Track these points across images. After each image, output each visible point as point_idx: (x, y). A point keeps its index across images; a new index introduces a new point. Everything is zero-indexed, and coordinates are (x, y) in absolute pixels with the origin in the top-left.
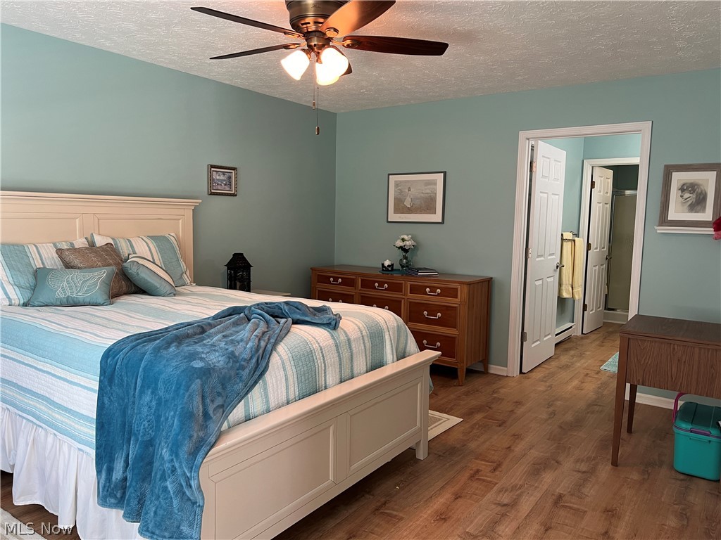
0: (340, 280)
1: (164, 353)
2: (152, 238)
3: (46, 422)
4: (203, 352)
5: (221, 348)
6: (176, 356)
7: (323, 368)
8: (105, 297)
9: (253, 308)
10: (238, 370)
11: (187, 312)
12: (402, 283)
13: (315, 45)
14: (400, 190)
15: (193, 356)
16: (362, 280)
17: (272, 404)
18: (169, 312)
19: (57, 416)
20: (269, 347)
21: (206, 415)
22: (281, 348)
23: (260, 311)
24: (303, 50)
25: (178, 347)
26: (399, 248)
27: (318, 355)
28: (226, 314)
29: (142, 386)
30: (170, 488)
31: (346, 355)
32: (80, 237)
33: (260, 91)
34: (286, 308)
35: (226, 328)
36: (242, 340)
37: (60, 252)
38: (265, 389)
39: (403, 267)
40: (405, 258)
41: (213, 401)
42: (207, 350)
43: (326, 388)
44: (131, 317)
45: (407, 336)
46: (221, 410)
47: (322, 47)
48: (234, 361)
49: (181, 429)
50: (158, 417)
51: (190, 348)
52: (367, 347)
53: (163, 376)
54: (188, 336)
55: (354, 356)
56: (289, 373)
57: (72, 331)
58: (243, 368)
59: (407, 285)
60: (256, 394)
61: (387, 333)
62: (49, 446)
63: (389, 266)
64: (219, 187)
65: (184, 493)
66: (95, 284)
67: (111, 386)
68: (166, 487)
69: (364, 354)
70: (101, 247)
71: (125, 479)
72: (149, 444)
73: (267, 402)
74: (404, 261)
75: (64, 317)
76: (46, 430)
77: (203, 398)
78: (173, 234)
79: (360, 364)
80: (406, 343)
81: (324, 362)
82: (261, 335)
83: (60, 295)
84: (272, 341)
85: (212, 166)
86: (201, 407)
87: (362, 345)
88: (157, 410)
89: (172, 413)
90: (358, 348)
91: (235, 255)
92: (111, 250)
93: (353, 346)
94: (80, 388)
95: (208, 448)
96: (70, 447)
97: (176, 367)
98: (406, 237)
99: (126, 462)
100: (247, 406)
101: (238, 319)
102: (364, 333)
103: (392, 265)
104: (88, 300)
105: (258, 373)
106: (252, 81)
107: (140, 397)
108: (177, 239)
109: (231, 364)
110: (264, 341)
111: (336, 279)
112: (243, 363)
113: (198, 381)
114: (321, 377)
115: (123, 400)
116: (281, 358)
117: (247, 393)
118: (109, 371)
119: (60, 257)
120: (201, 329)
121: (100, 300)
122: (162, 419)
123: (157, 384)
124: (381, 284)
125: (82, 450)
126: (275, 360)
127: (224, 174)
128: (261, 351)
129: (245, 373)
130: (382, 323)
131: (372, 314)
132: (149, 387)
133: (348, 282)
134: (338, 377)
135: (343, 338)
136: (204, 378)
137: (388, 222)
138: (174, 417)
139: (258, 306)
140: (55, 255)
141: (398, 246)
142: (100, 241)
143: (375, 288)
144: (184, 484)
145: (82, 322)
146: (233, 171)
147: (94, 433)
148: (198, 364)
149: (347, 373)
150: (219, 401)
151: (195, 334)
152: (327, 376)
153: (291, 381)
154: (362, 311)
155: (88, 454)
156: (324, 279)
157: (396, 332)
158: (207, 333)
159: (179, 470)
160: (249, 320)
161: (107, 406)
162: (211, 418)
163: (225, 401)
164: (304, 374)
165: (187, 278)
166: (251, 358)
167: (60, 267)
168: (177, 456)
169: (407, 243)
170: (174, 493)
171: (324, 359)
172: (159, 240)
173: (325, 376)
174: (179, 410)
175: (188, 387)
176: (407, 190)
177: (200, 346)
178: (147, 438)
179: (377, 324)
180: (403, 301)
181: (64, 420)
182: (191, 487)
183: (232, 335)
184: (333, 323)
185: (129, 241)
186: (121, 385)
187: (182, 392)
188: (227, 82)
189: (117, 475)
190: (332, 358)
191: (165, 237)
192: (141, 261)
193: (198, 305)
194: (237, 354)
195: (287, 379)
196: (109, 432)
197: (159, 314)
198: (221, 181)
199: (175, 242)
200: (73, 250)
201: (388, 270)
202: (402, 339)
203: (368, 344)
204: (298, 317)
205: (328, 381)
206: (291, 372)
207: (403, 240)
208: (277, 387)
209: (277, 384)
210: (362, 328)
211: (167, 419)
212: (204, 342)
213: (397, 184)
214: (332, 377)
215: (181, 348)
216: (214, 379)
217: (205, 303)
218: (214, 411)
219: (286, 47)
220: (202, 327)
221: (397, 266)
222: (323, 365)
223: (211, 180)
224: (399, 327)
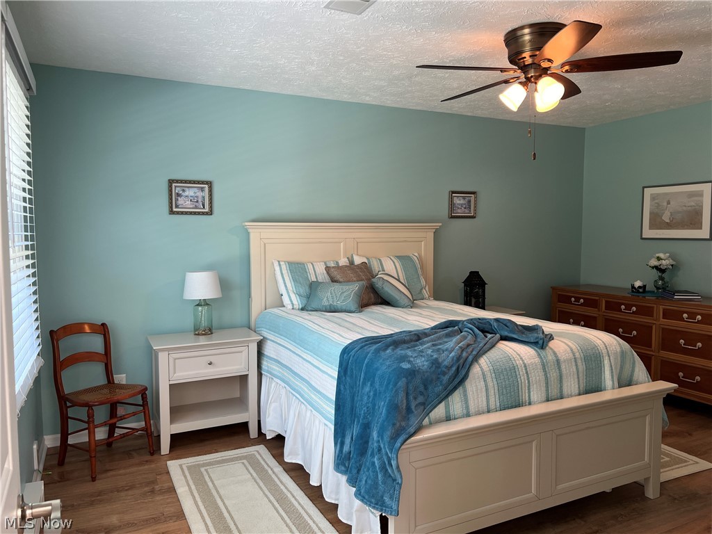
0: (582, 301)
1: (382, 354)
2: (399, 257)
3: (306, 400)
4: (412, 357)
5: (427, 355)
6: (390, 357)
7: (527, 385)
8: (356, 306)
9: (465, 323)
10: (439, 374)
11: (414, 322)
12: (653, 307)
13: (532, 76)
14: (656, 203)
15: (404, 358)
16: (606, 301)
17: (472, 409)
18: (401, 321)
19: (313, 396)
20: (470, 358)
21: (409, 410)
22: (483, 361)
23: (471, 326)
24: (520, 83)
25: (393, 350)
26: (653, 268)
27: (522, 372)
28: (444, 326)
29: (364, 379)
30: (376, 464)
31: (553, 375)
32: (344, 258)
33: (501, 118)
34: (495, 325)
35: (439, 338)
36: (446, 350)
37: (327, 269)
38: (465, 395)
39: (658, 288)
40: (662, 278)
41: (415, 398)
42: (416, 355)
43: (530, 404)
44: (371, 323)
45: (634, 363)
46: (422, 407)
47: (538, 77)
48: (436, 367)
49: (387, 417)
50: (374, 405)
51: (402, 352)
52: (581, 370)
53: (379, 372)
54: (404, 342)
55: (564, 377)
56: (490, 384)
57: (328, 332)
58: (444, 374)
59: (660, 309)
60: (456, 398)
61: (607, 358)
62: (307, 419)
63: (639, 287)
64: (459, 211)
65: (387, 470)
66: (350, 295)
67: (345, 377)
68: (374, 462)
69: (576, 376)
70: (358, 265)
71: (350, 452)
72: (366, 427)
73: (467, 407)
74: (660, 283)
75: (325, 320)
76: (306, 406)
77: (407, 394)
78: (416, 254)
79: (571, 385)
80: (633, 371)
81: (528, 379)
82: (465, 347)
83: (325, 303)
84: (474, 353)
85: (453, 192)
86: (405, 401)
87: (574, 367)
88: (373, 399)
89: (383, 403)
90: (568, 370)
91: (471, 273)
92: (365, 267)
93: (563, 367)
94: (327, 376)
95: (407, 436)
96: (320, 421)
97: (389, 366)
98: (662, 255)
99: (352, 438)
100: (447, 407)
101: (451, 331)
102: (577, 355)
103: (644, 287)
104: (344, 308)
105: (457, 380)
106: (492, 110)
107: (363, 388)
108: (420, 259)
109: (433, 369)
110: (467, 352)
111: (577, 299)
112: (444, 369)
113: (404, 379)
114: (525, 392)
115: (353, 388)
116: (482, 370)
117: (447, 396)
118: (344, 364)
119: (328, 273)
120: (417, 337)
121: (353, 308)
122: (377, 407)
123: (374, 379)
124: (628, 307)
125: (327, 426)
126: (476, 370)
127: (464, 198)
128: (461, 361)
129: (445, 379)
130: (601, 346)
131: (592, 337)
132: (369, 380)
133: (591, 302)
134: (544, 395)
135: (550, 357)
136: (409, 378)
137: (642, 239)
138: (383, 406)
139: (471, 321)
140: (325, 272)
141: (652, 265)
142: (358, 260)
143: (620, 310)
144: (387, 463)
145: (335, 325)
146: (473, 195)
147: (333, 412)
148: (406, 366)
149: (554, 391)
150: (421, 399)
151: (411, 341)
152: (532, 393)
153: (491, 392)
154: (581, 333)
155: (330, 429)
156: (564, 299)
157: (619, 358)
158: (420, 341)
159: (383, 450)
160: (461, 332)
161: (343, 392)
162: (413, 412)
163: (426, 400)
164: (506, 387)
165: (426, 293)
166: (452, 366)
167: (327, 281)
168: (382, 438)
169: (664, 262)
170: (379, 468)
171: (528, 376)
172: (404, 259)
173: (529, 392)
174: (387, 401)
175: (396, 384)
176: (665, 204)
177: (411, 351)
178: (365, 421)
179: (595, 347)
180: (654, 327)
181: (318, 400)
182: (392, 466)
183: (441, 344)
184: (541, 342)
185: (380, 260)
186: (351, 376)
187: (391, 387)
188: (469, 114)
189: (346, 449)
190: (537, 376)
191: (409, 256)
192: (386, 278)
193: (426, 317)
194: (440, 361)
195: (487, 390)
196: (343, 413)
197: (391, 322)
198: (462, 205)
199: (417, 262)
200: (338, 267)
201: (638, 292)
202: (628, 367)
203: (582, 367)
204: (506, 333)
205: (532, 398)
206: (492, 384)
207: (659, 259)
208: (478, 395)
209: (477, 393)
210: (575, 350)
211: (379, 407)
212: (416, 348)
213: (653, 197)
214: (537, 394)
215: (395, 351)
216: (417, 381)
217: (434, 315)
218: (416, 407)
219: (506, 82)
220: (418, 336)
221: (650, 287)
222: (527, 381)
223: (452, 206)
224: (623, 353)
